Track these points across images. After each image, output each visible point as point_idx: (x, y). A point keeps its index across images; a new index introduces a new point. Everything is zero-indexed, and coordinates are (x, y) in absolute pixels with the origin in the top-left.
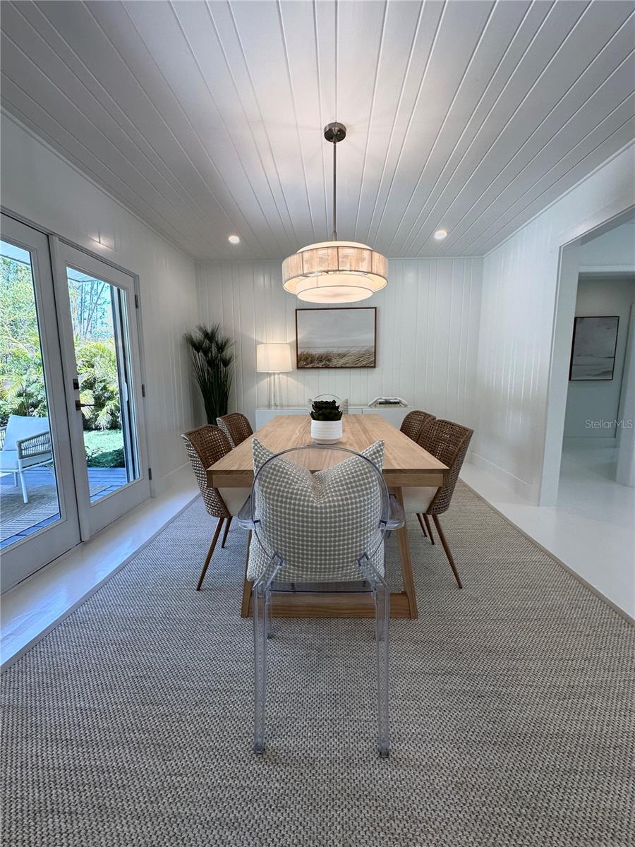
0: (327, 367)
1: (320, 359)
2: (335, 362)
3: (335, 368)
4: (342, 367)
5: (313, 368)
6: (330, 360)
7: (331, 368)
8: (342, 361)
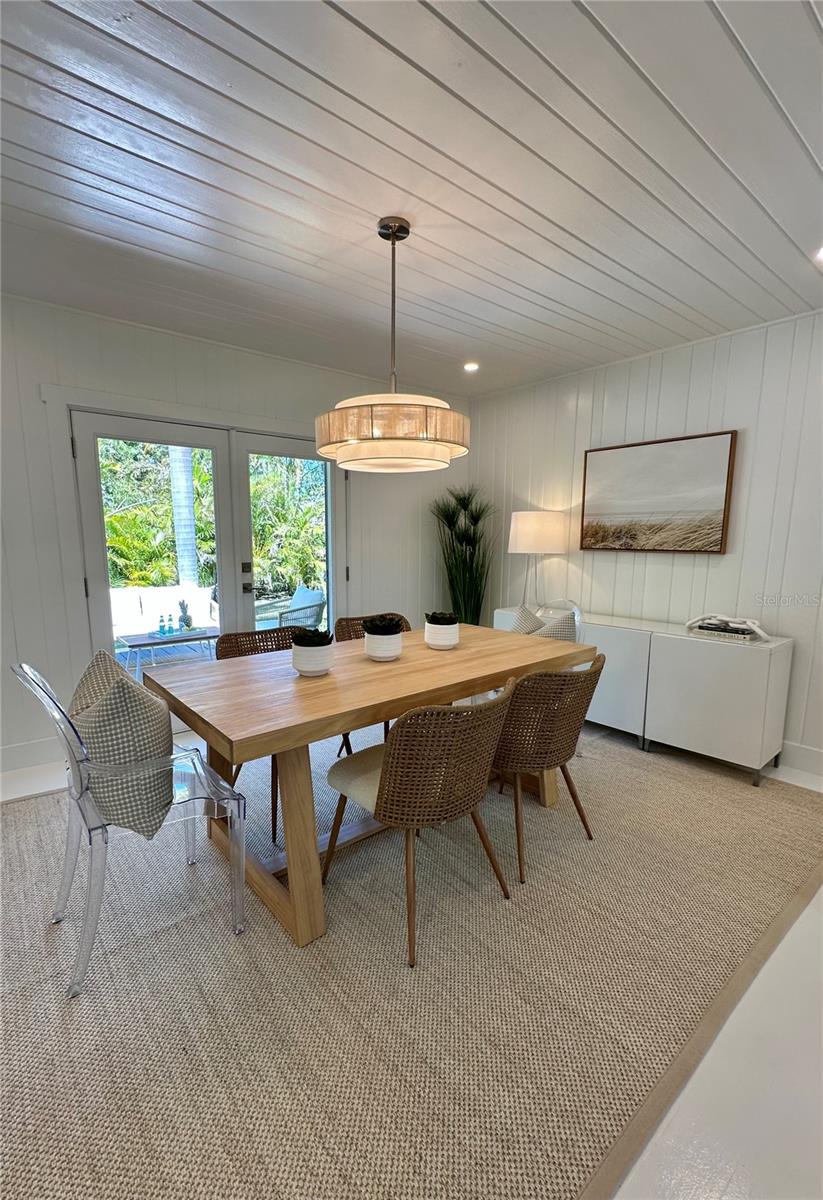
0: (629, 549)
1: (618, 534)
2: (642, 541)
3: (642, 550)
4: (654, 550)
5: (605, 549)
6: (633, 537)
7: (635, 550)
8: (657, 539)
